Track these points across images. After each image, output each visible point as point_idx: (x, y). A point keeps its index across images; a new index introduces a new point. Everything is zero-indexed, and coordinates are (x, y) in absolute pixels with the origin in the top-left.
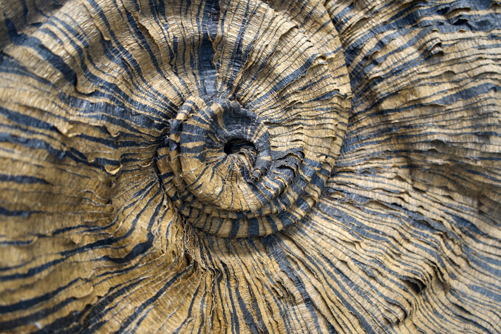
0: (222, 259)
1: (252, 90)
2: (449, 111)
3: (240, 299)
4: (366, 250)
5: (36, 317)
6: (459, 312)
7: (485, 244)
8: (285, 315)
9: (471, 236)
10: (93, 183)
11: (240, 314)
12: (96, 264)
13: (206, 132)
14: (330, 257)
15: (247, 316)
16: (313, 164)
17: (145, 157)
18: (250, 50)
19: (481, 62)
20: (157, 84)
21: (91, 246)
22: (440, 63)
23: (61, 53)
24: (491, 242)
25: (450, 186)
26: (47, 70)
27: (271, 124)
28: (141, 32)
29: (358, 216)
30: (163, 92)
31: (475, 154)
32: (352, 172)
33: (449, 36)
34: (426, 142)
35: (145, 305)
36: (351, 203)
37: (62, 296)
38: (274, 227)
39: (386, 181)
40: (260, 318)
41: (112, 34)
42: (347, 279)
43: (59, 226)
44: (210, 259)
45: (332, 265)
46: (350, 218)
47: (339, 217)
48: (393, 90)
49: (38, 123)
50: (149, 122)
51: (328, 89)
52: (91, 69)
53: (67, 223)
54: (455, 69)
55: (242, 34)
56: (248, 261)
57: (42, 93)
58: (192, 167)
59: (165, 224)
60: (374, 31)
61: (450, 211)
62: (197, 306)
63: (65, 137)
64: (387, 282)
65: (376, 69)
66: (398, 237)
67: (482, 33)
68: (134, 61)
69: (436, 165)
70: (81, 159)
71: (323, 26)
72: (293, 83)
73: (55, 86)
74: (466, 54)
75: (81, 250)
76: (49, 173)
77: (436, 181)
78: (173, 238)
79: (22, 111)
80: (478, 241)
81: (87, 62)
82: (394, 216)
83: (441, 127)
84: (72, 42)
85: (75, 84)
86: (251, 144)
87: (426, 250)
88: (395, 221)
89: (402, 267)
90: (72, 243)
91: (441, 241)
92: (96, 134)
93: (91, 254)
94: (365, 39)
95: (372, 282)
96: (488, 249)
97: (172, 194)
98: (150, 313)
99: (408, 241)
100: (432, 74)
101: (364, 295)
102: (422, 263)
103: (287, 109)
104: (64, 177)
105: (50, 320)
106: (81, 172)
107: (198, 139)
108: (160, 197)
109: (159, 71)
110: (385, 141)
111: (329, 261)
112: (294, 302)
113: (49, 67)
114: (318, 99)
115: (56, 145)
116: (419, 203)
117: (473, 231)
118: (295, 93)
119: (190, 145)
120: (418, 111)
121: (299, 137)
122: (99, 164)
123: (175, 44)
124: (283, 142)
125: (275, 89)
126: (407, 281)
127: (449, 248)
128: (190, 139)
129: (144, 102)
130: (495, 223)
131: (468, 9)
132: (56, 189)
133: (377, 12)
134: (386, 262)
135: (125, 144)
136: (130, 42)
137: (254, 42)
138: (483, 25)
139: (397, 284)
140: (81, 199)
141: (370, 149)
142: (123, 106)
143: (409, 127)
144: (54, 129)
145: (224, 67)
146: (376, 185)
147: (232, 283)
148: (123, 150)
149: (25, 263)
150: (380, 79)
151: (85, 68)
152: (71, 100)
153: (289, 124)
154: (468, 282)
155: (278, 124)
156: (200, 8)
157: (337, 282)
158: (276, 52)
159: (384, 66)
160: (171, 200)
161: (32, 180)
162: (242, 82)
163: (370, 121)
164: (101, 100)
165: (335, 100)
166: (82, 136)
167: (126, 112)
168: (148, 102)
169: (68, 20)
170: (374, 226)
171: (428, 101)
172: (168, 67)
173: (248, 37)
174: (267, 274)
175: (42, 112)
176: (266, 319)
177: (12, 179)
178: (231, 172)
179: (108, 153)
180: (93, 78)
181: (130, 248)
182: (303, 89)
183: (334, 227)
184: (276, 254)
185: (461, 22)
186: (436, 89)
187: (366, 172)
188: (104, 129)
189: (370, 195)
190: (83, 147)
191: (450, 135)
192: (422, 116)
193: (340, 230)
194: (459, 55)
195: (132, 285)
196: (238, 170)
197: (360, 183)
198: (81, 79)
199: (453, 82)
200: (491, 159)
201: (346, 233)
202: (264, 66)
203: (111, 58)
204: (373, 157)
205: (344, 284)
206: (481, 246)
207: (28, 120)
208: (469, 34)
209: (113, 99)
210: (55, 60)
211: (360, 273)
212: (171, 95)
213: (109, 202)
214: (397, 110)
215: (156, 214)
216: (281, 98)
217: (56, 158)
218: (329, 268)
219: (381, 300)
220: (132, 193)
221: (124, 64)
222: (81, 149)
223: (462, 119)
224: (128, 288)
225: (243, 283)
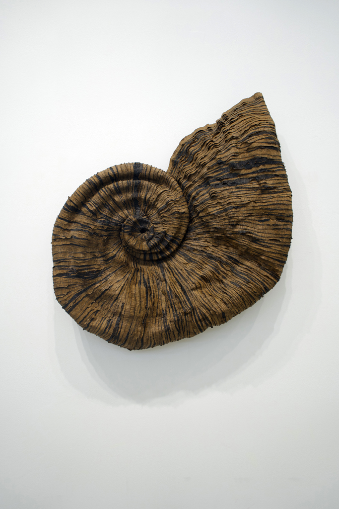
0: (141, 266)
1: (151, 213)
2: (220, 217)
3: (144, 277)
4: (190, 266)
5: (86, 269)
6: (223, 290)
7: (241, 267)
8: (158, 284)
9: (236, 264)
10: (101, 241)
11: (142, 281)
12: (101, 262)
13: (132, 227)
14: (177, 268)
15: (145, 282)
16: (171, 236)
17: (116, 234)
18: (149, 200)
19: (229, 198)
20: (120, 213)
21: (100, 257)
22: (216, 199)
23: (92, 209)
24: (244, 266)
25: (227, 244)
26: (89, 214)
27: (157, 223)
28: (114, 200)
29: (190, 255)
30: (121, 215)
31: (230, 232)
32: (191, 239)
33: (219, 189)
34: (213, 228)
35: (112, 273)
36: (188, 250)
37: (92, 267)
38: (158, 257)
39: (202, 242)
40: (149, 283)
41: (106, 201)
42: (182, 275)
43: (92, 251)
44: (137, 265)
45: (178, 271)
46: (187, 255)
47: (183, 255)
48: (201, 209)
49: (87, 226)
50: (116, 224)
51: (174, 211)
52: (101, 211)
53: (94, 251)
54: (222, 201)
55: (146, 196)
56: (150, 268)
57: (88, 219)
58: (127, 237)
59: (121, 253)
60: (196, 188)
61: (226, 254)
62: (127, 276)
63: (93, 229)
64: (194, 277)
65: (196, 202)
66: (201, 262)
67: (232, 187)
68: (112, 208)
69: (217, 236)
70: (97, 235)
71: (175, 189)
72: (163, 210)
73: (91, 217)
74: (225, 195)
75: (98, 258)
76: (89, 238)
77: (223, 243)
78: (122, 257)
79: (84, 224)
80: (239, 266)
81: (99, 210)
82: (201, 255)
83: (218, 222)
84: (95, 206)
85: (96, 216)
86: (148, 230)
87: (211, 267)
88: (201, 256)
89: (202, 272)
90: (95, 255)
91: (219, 264)
92: (101, 228)
93: (100, 259)
94: (192, 192)
95: (189, 277)
96: (242, 269)
97: (124, 245)
98: (113, 275)
99: (206, 264)
100: (214, 203)
101: (186, 280)
102: (208, 271)
103: (161, 218)
104: (93, 239)
105: (89, 271)
106: (97, 238)
107: (128, 229)
108: (120, 246)
109: (121, 209)
110: (203, 228)
111: (177, 269)
112: (162, 281)
113: (89, 213)
114: (171, 215)
115: (91, 231)
116: (212, 250)
117: (236, 262)
118: (162, 213)
119: (126, 231)
120: (210, 217)
121: (165, 227)
122: (102, 236)
123: (124, 201)
124: (160, 229)
125: (157, 212)
126: (202, 277)
127: (223, 267)
128: (126, 229)
129: (116, 219)
130: (247, 259)
131: (227, 179)
132: (91, 242)
133: (196, 182)
134: (195, 270)
135: (109, 231)
136: (111, 203)
137: (149, 198)
138: (233, 184)
139: (198, 278)
140: (98, 245)
141: (198, 231)
142: (109, 220)
143: (208, 222)
144: (90, 227)
145: (142, 206)
146: (198, 244)
147: (142, 273)
148: (109, 232)
149: (84, 257)
150: (197, 206)
151: (99, 211)
152: (95, 220)
153: (163, 223)
154: (230, 280)
155: (159, 223)
156: (132, 189)
157: (178, 276)
158: (157, 200)
159: (198, 201)
160: (124, 247)
161: (85, 239)
162: (148, 210)
163: (198, 221)
164: (103, 220)
165: (176, 215)
166: (97, 229)
167: (109, 222)
168: (117, 219)
169: (94, 201)
170: (194, 258)
171: (211, 213)
172: (123, 208)
173: (148, 196)
174: (156, 272)
175: (88, 224)
176: (151, 284)
177: (81, 239)
178: (142, 239)
179: (104, 233)
180: (101, 214)
181: (108, 257)
182: (166, 211)
183: (181, 258)
184: (160, 267)
185: (224, 184)
186: (215, 209)
187: (195, 239)
188: (103, 227)
189: (195, 247)
190: (98, 232)
191: (221, 225)
192: (211, 219)
193: (183, 260)
194: (223, 196)
195: (110, 268)
196: (144, 238)
197: (192, 243)
198: (98, 214)
199: (221, 206)
200: (236, 234)
201: (185, 261)
202: (153, 205)
203: (106, 208)
204: (198, 234)
205: (180, 277)
206: (240, 268)
207: (85, 226)
208: (228, 188)
209: (105, 219)
210: (91, 211)
211: (186, 274)
212: (124, 216)
213: (105, 246)
214: (204, 216)
215: (119, 250)
216: (159, 215)
217: (91, 234)
218: (176, 271)
219: (191, 282)
220: (112, 244)
221: (109, 209)
222: (97, 232)
223: (224, 219)
224: (108, 268)
225: (146, 274)
